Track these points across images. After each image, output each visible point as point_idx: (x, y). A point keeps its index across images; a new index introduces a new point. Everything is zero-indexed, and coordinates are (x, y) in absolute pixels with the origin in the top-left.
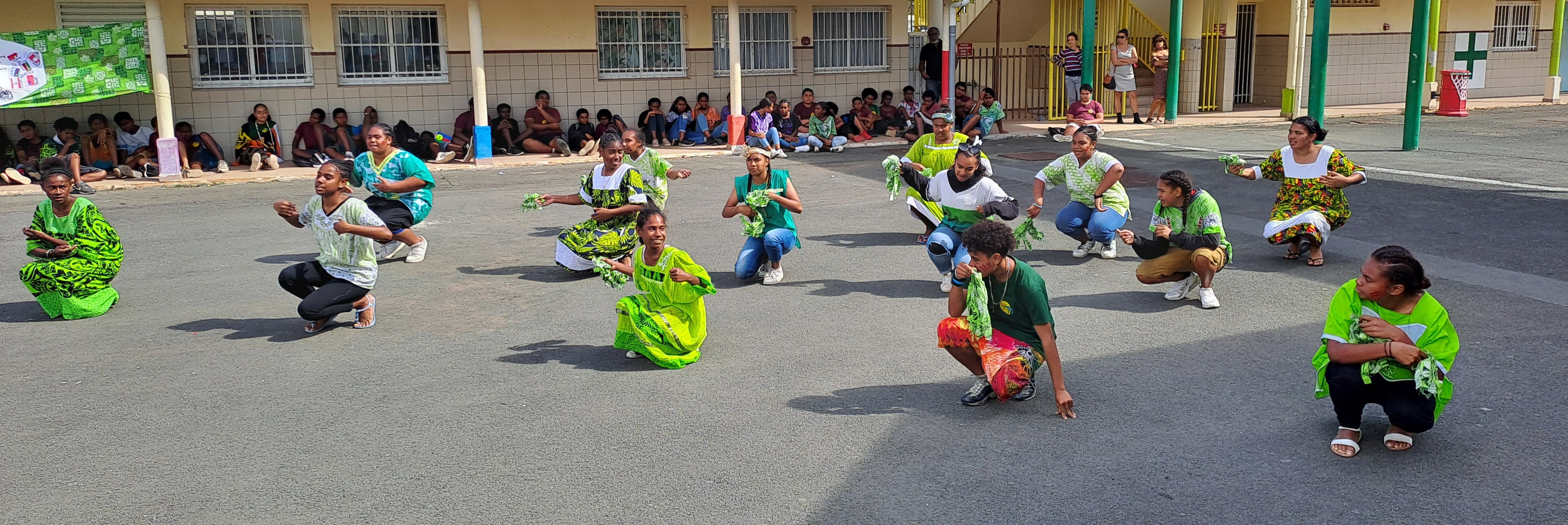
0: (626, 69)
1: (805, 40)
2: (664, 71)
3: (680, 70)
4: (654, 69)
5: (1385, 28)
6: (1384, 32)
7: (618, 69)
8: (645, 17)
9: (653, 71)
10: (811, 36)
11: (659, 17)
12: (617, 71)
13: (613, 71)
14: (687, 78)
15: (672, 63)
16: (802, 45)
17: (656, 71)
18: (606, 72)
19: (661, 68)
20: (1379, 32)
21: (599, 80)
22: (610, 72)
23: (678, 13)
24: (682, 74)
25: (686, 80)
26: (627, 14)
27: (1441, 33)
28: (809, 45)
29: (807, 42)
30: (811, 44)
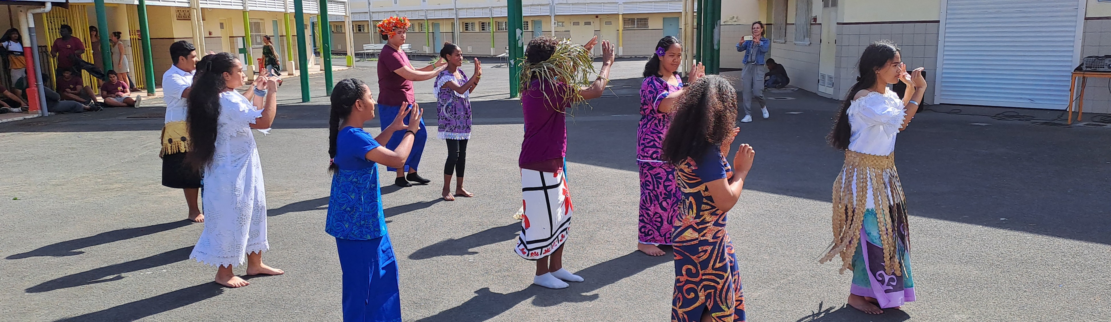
5: (210, 33)
6: (210, 36)
20: (207, 36)
27: (230, 37)
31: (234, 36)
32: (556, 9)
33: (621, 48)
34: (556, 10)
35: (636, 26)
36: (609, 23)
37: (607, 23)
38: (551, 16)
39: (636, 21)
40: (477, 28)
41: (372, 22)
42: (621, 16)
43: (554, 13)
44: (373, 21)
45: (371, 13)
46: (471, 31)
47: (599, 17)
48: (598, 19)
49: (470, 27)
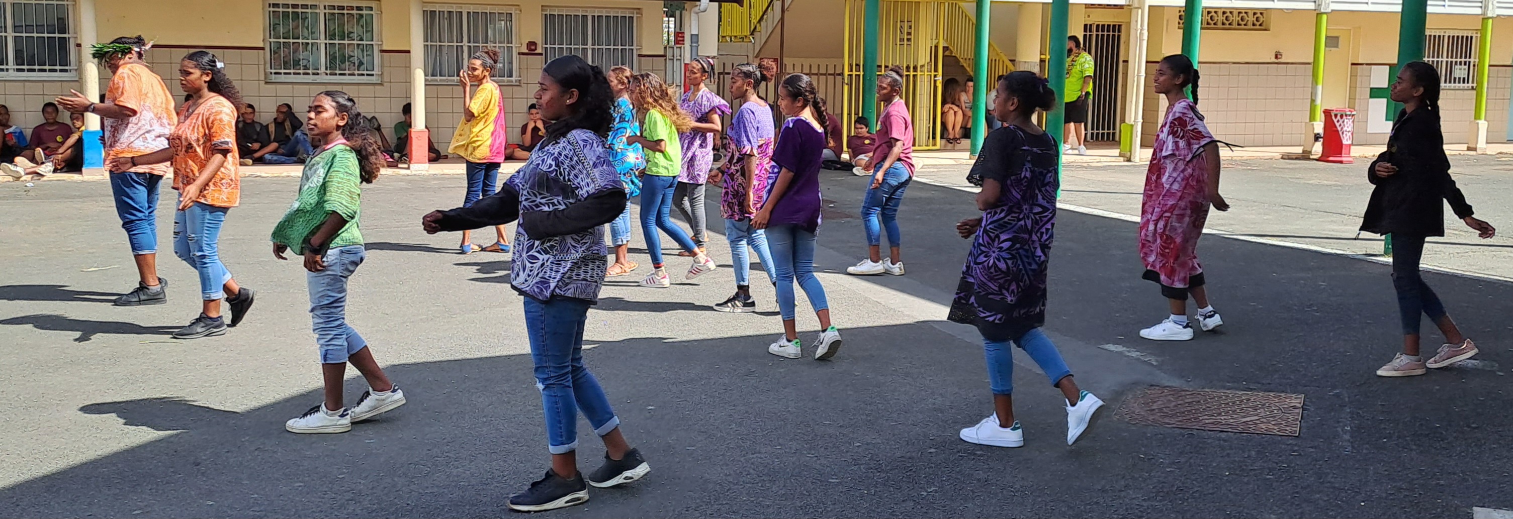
0: (301, 71)
2: (350, 75)
3: (372, 75)
4: (338, 72)
5: (1276, 57)
6: (1276, 61)
7: (292, 71)
8: (327, 11)
9: (336, 74)
10: (540, 41)
11: (345, 12)
12: (290, 74)
13: (285, 74)
14: (381, 84)
15: (362, 67)
16: (527, 51)
17: (340, 74)
18: (276, 73)
19: (347, 72)
20: (1269, 61)
21: (266, 83)
22: (280, 73)
23: (371, 9)
24: (374, 79)
25: (377, 87)
26: (305, 6)
27: (1353, 64)
28: (536, 52)
29: (533, 47)
30: (539, 50)
31: (1360, 61)
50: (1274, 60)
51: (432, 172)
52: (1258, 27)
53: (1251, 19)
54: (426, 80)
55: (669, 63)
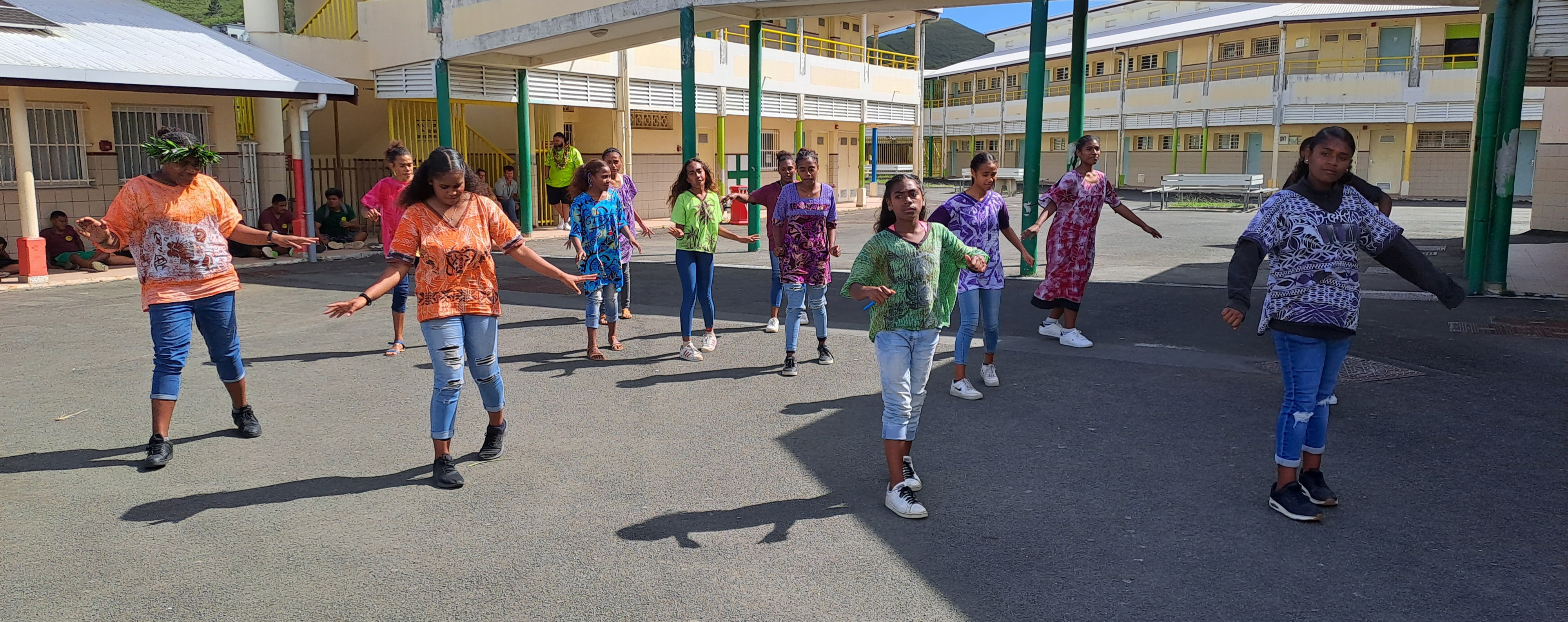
1: (105, 144)
5: (678, 149)
6: (678, 152)
10: (112, 139)
16: (100, 151)
20: (674, 153)
28: (110, 151)
29: (108, 147)
30: (113, 151)
32: (1284, 113)
33: (1406, 184)
34: (1284, 116)
35: (1443, 145)
36: (1391, 139)
37: (1383, 139)
38: (1274, 126)
39: (1444, 136)
40: (1155, 147)
41: (1004, 137)
42: (1410, 128)
43: (1281, 121)
44: (1006, 134)
45: (1004, 124)
46: (1147, 150)
47: (1370, 128)
48: (1368, 130)
49: (1145, 144)
50: (676, 152)
51: (54, 283)
52: (664, 127)
53: (661, 121)
54: (36, 184)
55: (245, 161)
